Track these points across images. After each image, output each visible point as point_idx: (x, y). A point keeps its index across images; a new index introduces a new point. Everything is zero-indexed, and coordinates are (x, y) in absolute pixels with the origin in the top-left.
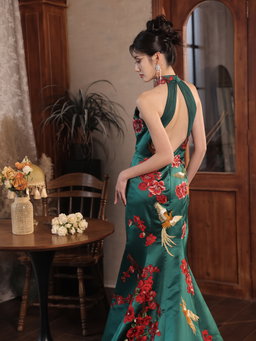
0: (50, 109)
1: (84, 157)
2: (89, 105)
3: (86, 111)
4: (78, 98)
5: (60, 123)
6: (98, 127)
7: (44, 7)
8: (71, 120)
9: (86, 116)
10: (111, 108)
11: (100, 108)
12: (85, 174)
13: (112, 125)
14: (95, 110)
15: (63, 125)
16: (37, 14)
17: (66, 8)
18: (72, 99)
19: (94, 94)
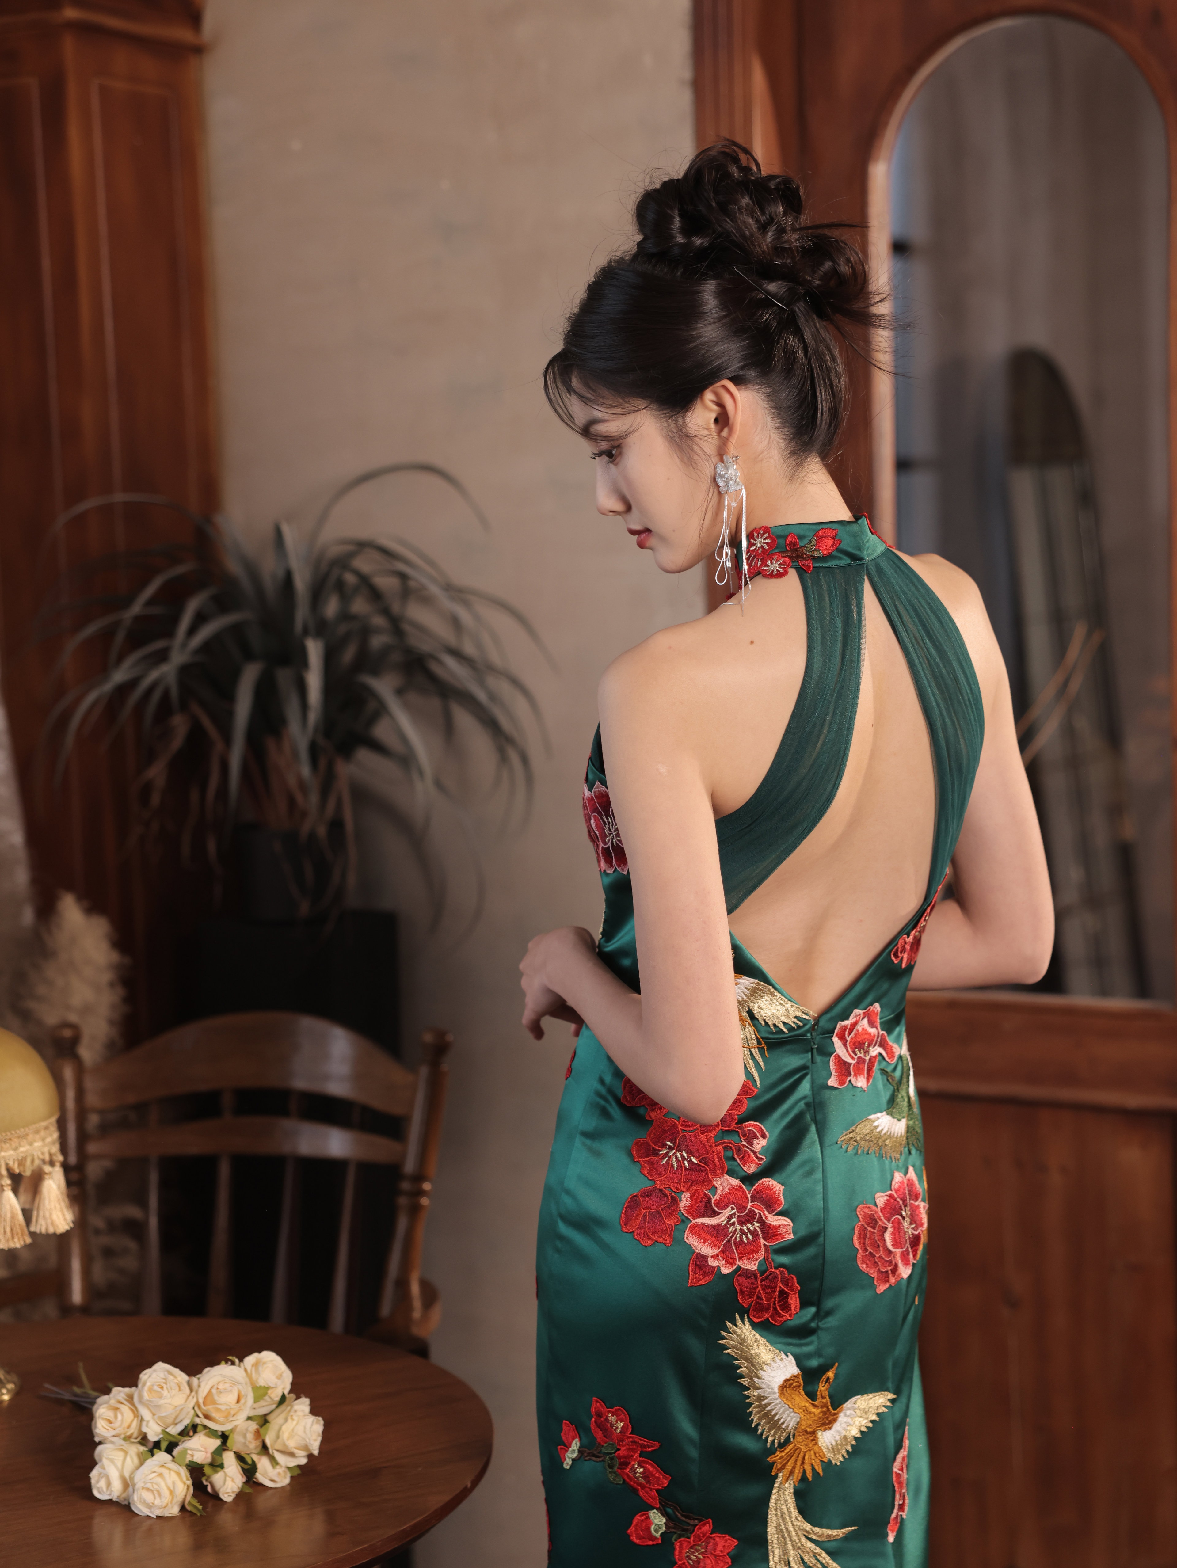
0: (107, 635)
1: (304, 908)
2: (331, 608)
3: (314, 650)
4: (269, 568)
5: (165, 710)
6: (381, 731)
7: (69, 46)
8: (228, 695)
9: (314, 680)
10: (456, 623)
11: (396, 624)
12: (308, 1024)
13: (464, 719)
14: (366, 632)
15: (180, 724)
16: (32, 85)
17: (199, 50)
18: (234, 567)
19: (362, 545)
